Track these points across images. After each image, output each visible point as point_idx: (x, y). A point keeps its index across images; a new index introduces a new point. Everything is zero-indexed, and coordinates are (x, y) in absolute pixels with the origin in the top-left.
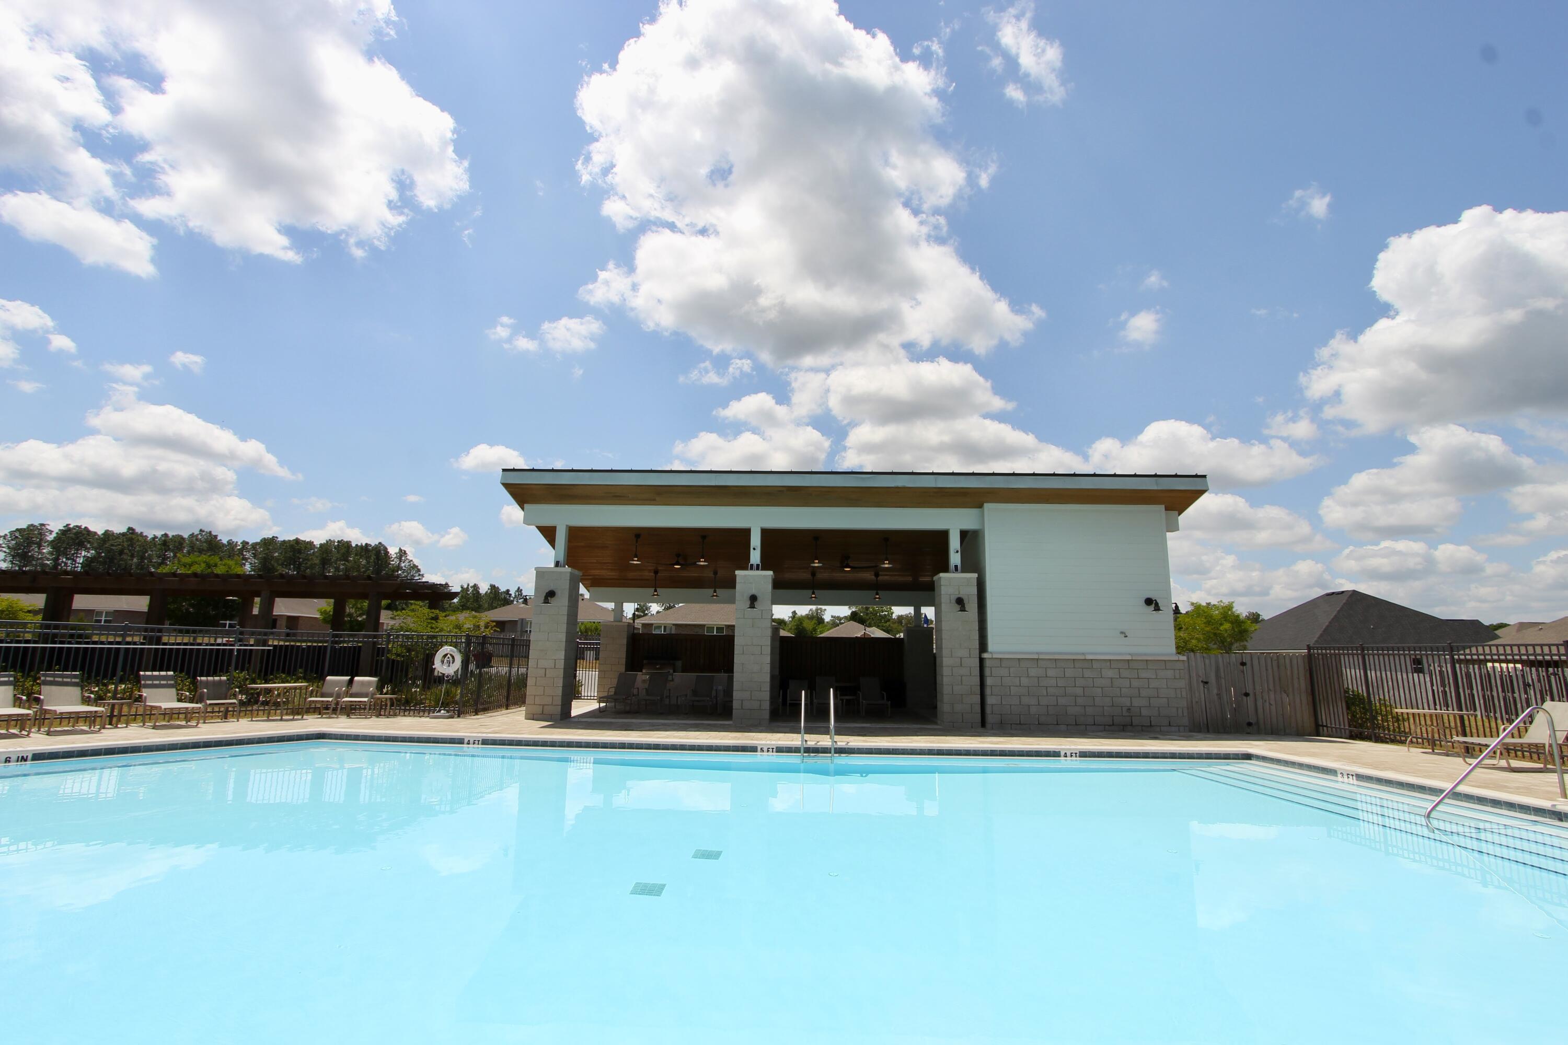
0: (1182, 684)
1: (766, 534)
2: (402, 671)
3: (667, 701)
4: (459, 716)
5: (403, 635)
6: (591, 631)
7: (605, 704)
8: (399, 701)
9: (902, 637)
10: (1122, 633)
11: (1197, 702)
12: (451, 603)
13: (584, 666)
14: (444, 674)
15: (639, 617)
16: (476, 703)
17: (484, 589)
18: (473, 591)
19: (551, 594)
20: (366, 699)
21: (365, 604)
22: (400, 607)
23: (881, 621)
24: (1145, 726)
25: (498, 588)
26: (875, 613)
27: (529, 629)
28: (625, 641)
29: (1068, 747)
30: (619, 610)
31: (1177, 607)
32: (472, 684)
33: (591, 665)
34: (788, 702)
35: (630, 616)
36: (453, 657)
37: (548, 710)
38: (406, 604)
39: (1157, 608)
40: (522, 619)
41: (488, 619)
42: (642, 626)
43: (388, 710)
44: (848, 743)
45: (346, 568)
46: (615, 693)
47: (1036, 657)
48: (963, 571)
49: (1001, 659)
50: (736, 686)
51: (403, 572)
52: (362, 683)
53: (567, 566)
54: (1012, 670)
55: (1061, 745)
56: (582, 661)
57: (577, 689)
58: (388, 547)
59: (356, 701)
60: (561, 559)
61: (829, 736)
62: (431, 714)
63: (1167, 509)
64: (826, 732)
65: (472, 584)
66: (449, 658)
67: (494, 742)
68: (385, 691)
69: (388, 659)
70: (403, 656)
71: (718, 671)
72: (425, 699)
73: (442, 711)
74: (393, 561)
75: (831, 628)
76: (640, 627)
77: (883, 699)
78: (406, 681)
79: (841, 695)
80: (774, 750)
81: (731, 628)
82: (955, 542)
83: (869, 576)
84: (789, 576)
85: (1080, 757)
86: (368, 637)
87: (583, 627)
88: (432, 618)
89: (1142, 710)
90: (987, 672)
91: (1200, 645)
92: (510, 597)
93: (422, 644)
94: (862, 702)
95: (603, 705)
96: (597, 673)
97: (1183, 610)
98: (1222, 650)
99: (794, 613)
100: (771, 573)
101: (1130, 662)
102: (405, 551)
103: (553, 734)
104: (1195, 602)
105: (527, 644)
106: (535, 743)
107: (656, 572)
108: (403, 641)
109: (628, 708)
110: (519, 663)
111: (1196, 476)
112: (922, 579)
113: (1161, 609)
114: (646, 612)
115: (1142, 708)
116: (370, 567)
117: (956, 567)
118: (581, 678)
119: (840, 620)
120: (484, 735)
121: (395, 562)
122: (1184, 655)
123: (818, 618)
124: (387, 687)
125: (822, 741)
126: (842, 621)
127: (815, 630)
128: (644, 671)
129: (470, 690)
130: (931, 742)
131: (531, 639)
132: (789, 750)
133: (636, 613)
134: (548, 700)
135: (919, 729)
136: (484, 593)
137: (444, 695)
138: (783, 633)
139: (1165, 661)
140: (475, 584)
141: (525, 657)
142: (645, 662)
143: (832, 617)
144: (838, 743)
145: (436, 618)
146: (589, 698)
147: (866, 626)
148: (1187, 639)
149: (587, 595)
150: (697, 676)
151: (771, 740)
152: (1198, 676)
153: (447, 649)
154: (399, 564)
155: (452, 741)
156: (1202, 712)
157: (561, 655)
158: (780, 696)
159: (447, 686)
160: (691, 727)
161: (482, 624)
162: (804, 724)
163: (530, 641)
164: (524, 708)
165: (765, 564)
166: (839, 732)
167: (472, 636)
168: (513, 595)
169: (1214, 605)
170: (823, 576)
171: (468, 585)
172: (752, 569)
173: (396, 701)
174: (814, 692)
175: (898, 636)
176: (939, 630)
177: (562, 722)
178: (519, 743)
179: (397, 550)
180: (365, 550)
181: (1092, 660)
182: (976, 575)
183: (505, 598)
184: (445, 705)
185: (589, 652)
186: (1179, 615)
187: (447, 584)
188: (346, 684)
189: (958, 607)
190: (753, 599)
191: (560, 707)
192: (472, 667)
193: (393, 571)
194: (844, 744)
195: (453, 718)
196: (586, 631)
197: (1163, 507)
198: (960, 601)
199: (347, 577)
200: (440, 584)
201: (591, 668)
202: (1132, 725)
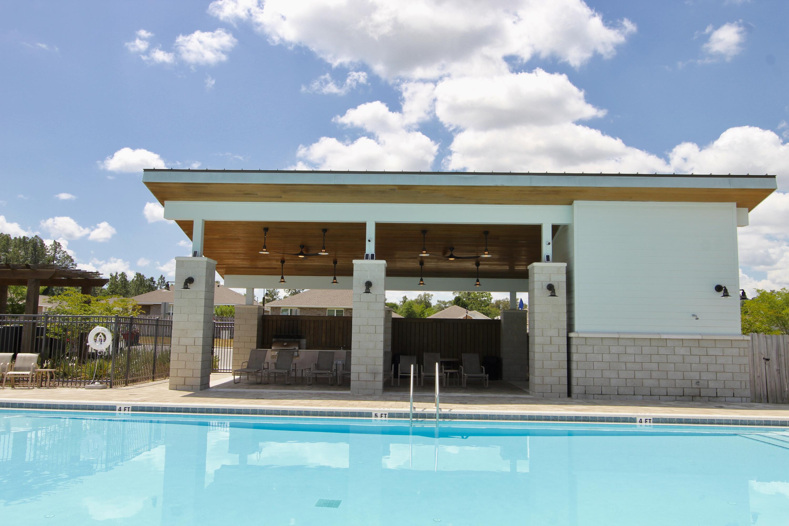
0: (746, 360)
1: (379, 227)
2: (59, 348)
3: (293, 374)
4: (111, 387)
5: (60, 317)
6: (226, 313)
7: (239, 377)
8: (57, 374)
9: (500, 319)
10: (693, 315)
11: (759, 377)
12: (102, 289)
13: (221, 344)
14: (97, 351)
15: (268, 301)
16: (126, 376)
17: (131, 276)
18: (121, 279)
19: (190, 281)
20: (28, 373)
21: (24, 290)
22: (56, 293)
23: (481, 305)
24: (710, 397)
25: (143, 276)
26: (476, 299)
27: (171, 312)
28: (256, 322)
29: (643, 414)
30: (250, 295)
31: (744, 293)
32: (122, 359)
33: (226, 343)
34: (399, 375)
35: (261, 300)
36: (105, 336)
37: (189, 381)
38: (62, 290)
39: (726, 294)
40: (165, 303)
41: (134, 303)
42: (271, 310)
43: (48, 382)
44: (451, 409)
45: (6, 258)
46: (248, 367)
47: (616, 336)
48: (554, 261)
49: (586, 338)
50: (354, 360)
51: (58, 262)
52: (25, 358)
53: (203, 256)
54: (595, 347)
55: (637, 412)
56: (218, 340)
57: (214, 364)
58: (44, 240)
59: (19, 375)
60: (199, 249)
61: (434, 404)
62: (87, 385)
63: (738, 206)
64: (432, 400)
65: (120, 273)
66: (100, 336)
67: (143, 409)
68: (45, 365)
69: (47, 338)
70: (60, 335)
71: (338, 348)
72: (81, 372)
73: (96, 383)
74: (49, 252)
75: (437, 312)
76: (269, 310)
77: (482, 372)
78: (64, 356)
79: (445, 369)
80: (387, 416)
81: (349, 310)
82: (547, 235)
83: (470, 265)
84: (400, 265)
85: (653, 422)
86: (29, 318)
87: (219, 310)
88: (85, 302)
89: (709, 383)
90: (574, 349)
91: (763, 327)
92: (154, 284)
93: (77, 324)
94: (464, 375)
95: (237, 377)
96: (232, 350)
97: (749, 296)
98: (783, 331)
99: (405, 298)
100: (384, 262)
101: (700, 341)
102: (59, 243)
103: (193, 402)
104: (761, 289)
105: (169, 325)
106: (179, 410)
107: (283, 261)
108: (60, 322)
109: (259, 380)
110: (163, 341)
111: (767, 176)
112: (517, 268)
113: (729, 295)
114: (275, 297)
115: (709, 381)
116: (28, 257)
117: (548, 257)
118: (217, 354)
119: (445, 304)
120: (134, 403)
121: (50, 253)
122: (748, 335)
123: (426, 302)
124: (47, 362)
125: (428, 408)
126: (447, 305)
127: (423, 313)
128: (273, 348)
129: (120, 365)
130: (524, 409)
131: (174, 320)
132: (400, 415)
133: (266, 297)
134: (189, 373)
135: (512, 398)
136: (131, 280)
137: (98, 368)
138: (394, 315)
139: (731, 340)
140: (123, 273)
141: (168, 336)
142: (274, 340)
143: (438, 301)
144: (443, 410)
145: (88, 302)
146: (225, 371)
147: (468, 309)
148: (752, 321)
149: (222, 283)
150: (320, 351)
151: (384, 407)
152: (760, 353)
153: (98, 329)
154: (54, 255)
155: (106, 408)
156: (763, 385)
157: (200, 334)
158: (392, 369)
159: (100, 361)
160: (315, 396)
161: (130, 307)
162: (413, 394)
163: (172, 322)
164: (168, 380)
165: (379, 255)
166: (443, 401)
167: (121, 317)
168: (157, 282)
169: (778, 292)
170: (430, 265)
171: (117, 273)
172: (367, 258)
173: (56, 374)
174: (422, 366)
175: (496, 318)
176: (532, 313)
177: (201, 391)
178: (164, 409)
179: (52, 242)
180: (23, 242)
181: (666, 339)
182: (565, 265)
183: (150, 285)
184: (98, 377)
185: (224, 331)
186: (744, 300)
187: (97, 272)
188: (10, 359)
189: (549, 293)
190: (369, 285)
191: (199, 379)
192: (122, 344)
193: (49, 261)
194: (447, 410)
195: (106, 388)
196: (222, 314)
197: (735, 204)
198: (551, 287)
199: (8, 266)
200: (92, 272)
201: (226, 345)
202: (700, 396)
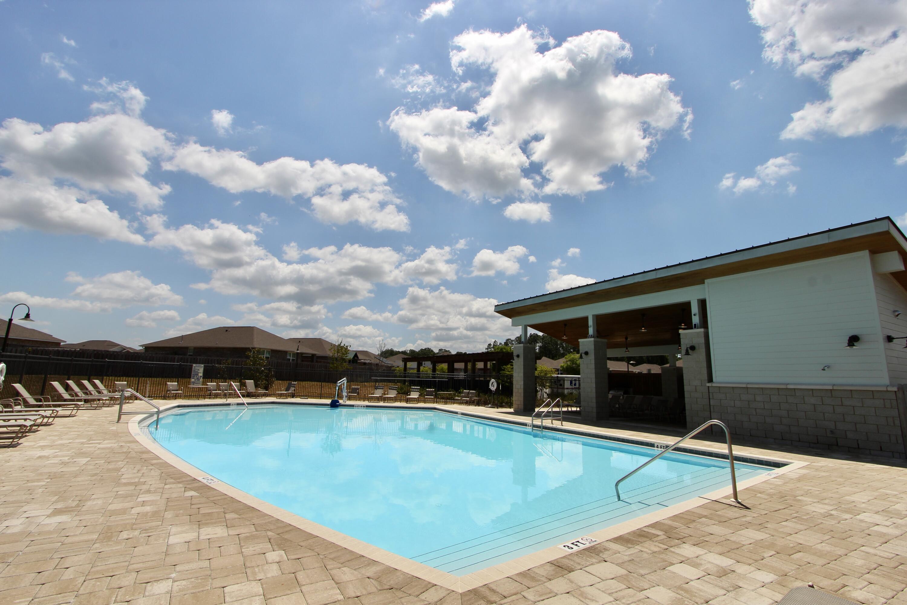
10: (826, 367)
14: (492, 390)
19: (518, 356)
37: (520, 407)
47: (745, 386)
48: (699, 327)
49: (719, 387)
54: (728, 395)
66: (493, 384)
82: (695, 309)
89: (846, 433)
90: (711, 396)
117: (696, 324)
134: (519, 403)
139: (872, 391)
153: (493, 380)
157: (522, 383)
165: (597, 334)
172: (589, 337)
181: (794, 389)
182: (704, 330)
190: (586, 353)
191: (523, 406)
197: (867, 251)
202: (837, 445)
